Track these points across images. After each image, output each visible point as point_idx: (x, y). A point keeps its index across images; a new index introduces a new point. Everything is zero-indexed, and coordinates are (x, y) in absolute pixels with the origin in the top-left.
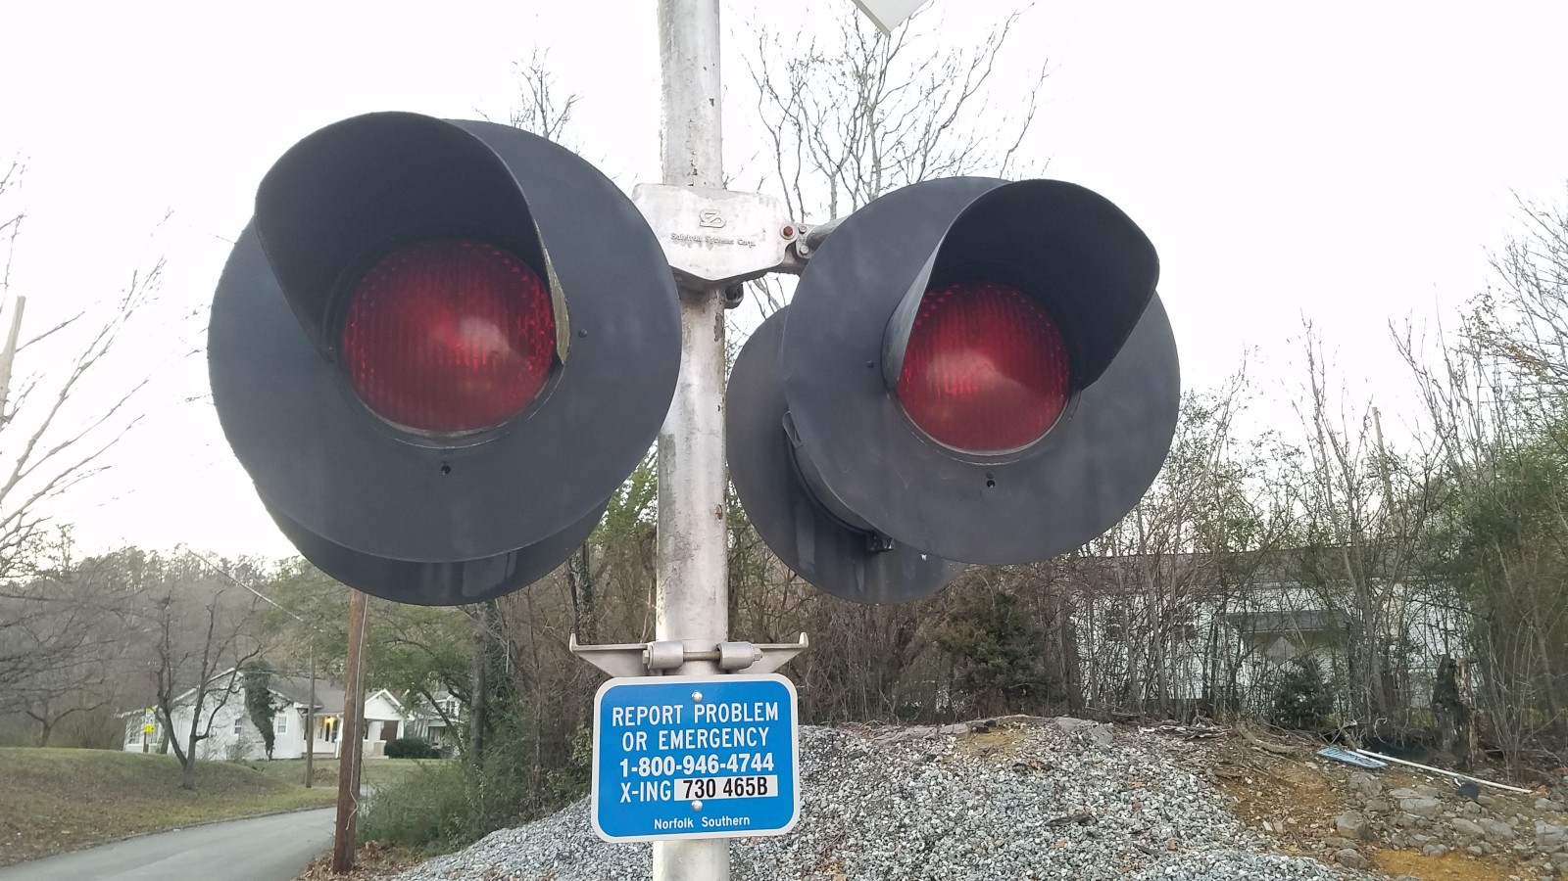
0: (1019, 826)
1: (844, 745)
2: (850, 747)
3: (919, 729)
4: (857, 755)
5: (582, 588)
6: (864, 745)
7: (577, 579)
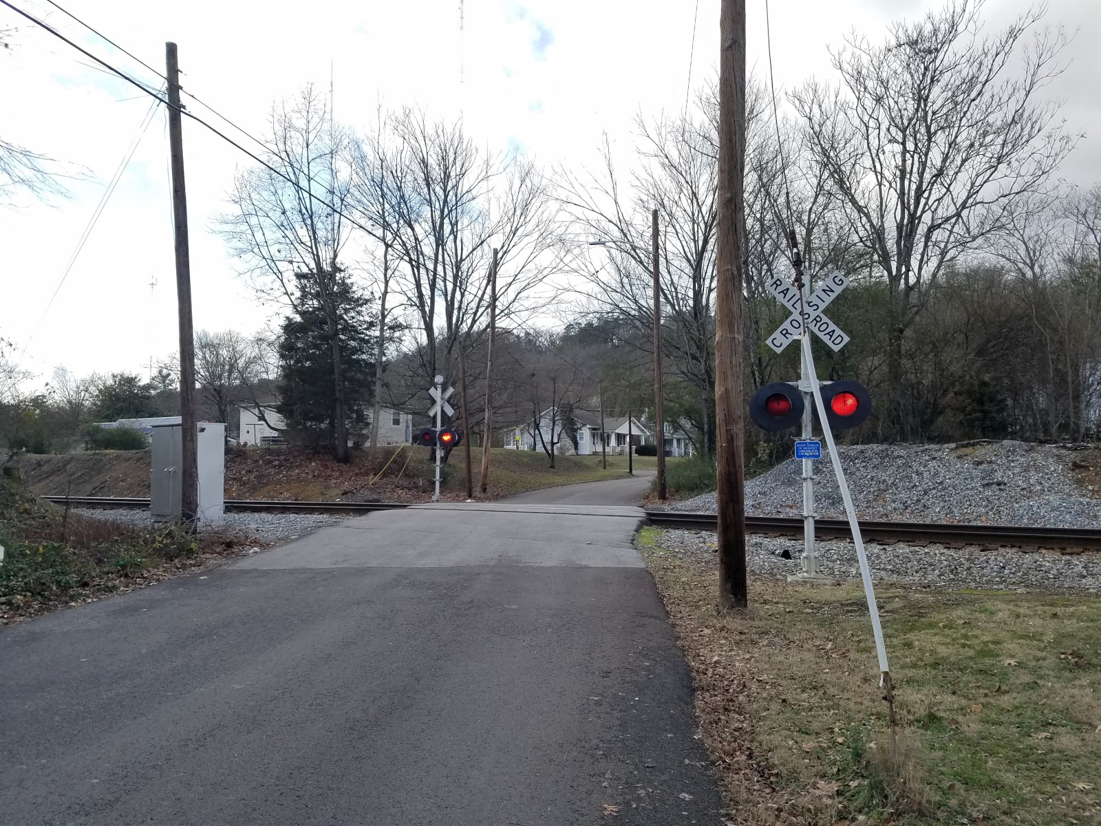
0: (969, 486)
1: (893, 452)
2: (896, 454)
3: (932, 446)
4: (899, 457)
5: (759, 378)
6: (903, 453)
7: (757, 373)
